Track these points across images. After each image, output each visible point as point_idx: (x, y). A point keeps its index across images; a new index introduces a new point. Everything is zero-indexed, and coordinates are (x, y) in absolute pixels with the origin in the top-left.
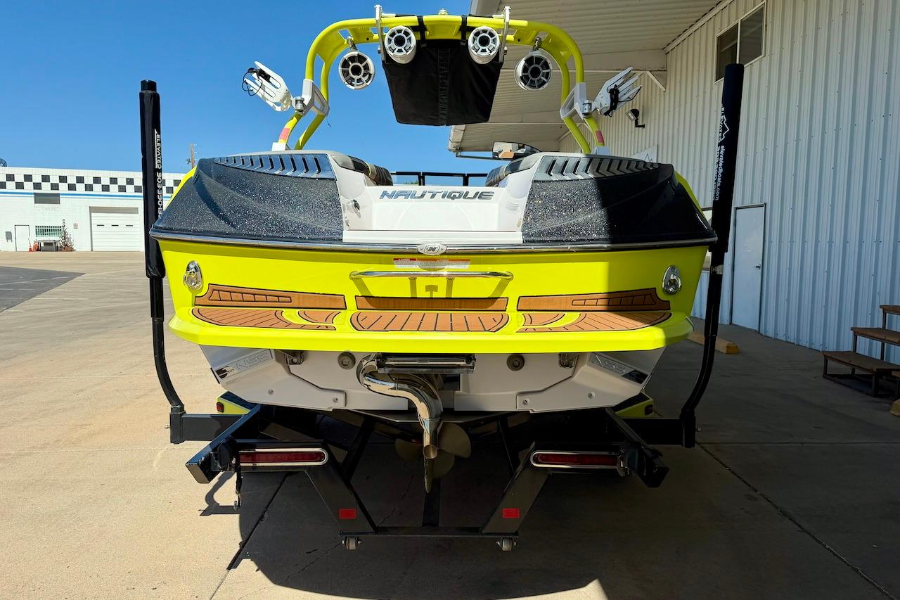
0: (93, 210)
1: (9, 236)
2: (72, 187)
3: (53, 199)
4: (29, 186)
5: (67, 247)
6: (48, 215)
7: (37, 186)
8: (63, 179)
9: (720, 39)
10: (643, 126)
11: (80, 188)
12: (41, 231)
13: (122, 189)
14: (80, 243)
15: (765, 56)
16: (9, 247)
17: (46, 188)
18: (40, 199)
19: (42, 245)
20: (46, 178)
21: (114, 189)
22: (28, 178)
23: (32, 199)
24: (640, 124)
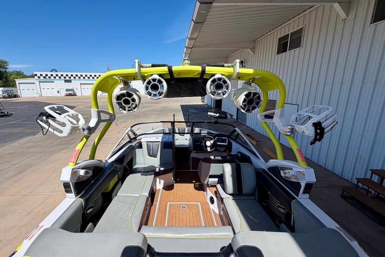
0: (81, 84)
1: (58, 92)
2: (75, 78)
3: (70, 81)
4: (62, 78)
5: (75, 95)
6: (69, 86)
7: (65, 78)
8: (72, 75)
9: (280, 39)
10: (245, 66)
11: (77, 78)
12: (67, 90)
13: (89, 78)
14: (78, 93)
15: (302, 48)
16: (59, 95)
17: (67, 78)
18: (66, 81)
19: (68, 94)
20: (67, 75)
21: (86, 78)
22: (62, 75)
23: (64, 81)
24: (243, 65)
